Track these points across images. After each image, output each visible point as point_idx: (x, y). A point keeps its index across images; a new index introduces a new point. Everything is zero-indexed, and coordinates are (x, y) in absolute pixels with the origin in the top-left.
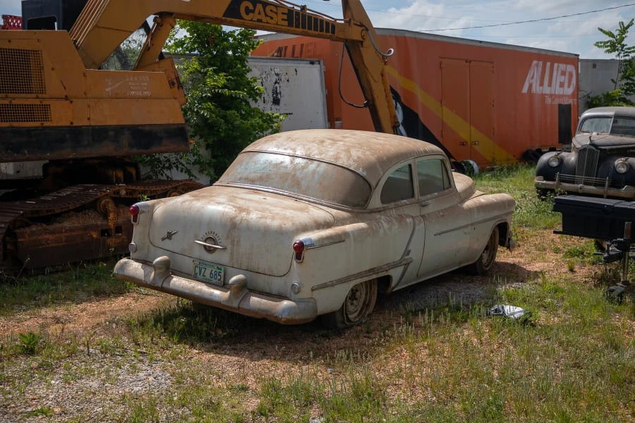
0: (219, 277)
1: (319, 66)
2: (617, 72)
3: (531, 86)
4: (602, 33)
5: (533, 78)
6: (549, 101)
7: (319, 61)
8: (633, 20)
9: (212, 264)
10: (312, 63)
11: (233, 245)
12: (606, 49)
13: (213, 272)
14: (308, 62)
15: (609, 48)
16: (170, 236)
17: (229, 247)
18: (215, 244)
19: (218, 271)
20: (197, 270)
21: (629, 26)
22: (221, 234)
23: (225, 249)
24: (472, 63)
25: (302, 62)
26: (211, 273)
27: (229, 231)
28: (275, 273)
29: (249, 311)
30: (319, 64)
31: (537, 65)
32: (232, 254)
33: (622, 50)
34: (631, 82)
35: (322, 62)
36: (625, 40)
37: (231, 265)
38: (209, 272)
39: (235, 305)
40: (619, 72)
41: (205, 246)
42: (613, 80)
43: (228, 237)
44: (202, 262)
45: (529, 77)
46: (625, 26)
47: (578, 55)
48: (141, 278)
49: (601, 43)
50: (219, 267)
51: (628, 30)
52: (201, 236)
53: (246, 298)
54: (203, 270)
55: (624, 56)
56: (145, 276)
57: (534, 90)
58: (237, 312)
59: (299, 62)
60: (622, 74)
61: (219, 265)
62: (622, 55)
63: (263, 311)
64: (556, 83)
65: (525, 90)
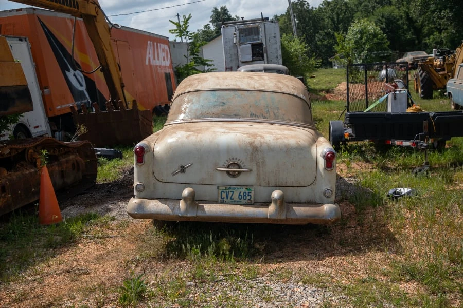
0: (249, 197)
1: (26, 42)
2: (186, 50)
3: (149, 59)
4: (172, 23)
5: (149, 54)
6: (159, 70)
7: (25, 39)
8: (190, 14)
9: (238, 186)
10: (21, 40)
11: (258, 166)
12: (177, 34)
13: (242, 194)
14: (18, 39)
15: (178, 34)
16: (183, 169)
17: (255, 169)
18: (239, 169)
19: (247, 192)
20: (224, 195)
21: (189, 19)
22: (243, 159)
23: (251, 171)
24: (118, 42)
25: (14, 39)
26: (239, 195)
27: (252, 154)
28: (303, 184)
29: (297, 220)
30: (26, 41)
31: (150, 44)
32: (258, 175)
33: (187, 35)
34: (197, 57)
35: (27, 39)
36: (188, 28)
37: (258, 185)
38: (238, 195)
39: (283, 217)
40: (188, 50)
41: (228, 172)
42: (185, 56)
43: (251, 160)
44: (227, 186)
45: (147, 53)
46: (187, 18)
47: (168, 38)
48: (168, 213)
49: (173, 30)
50: (248, 188)
51: (188, 21)
52: (222, 163)
53: (289, 210)
54: (230, 194)
55: (190, 39)
56: (173, 210)
57: (152, 63)
58: (286, 223)
59: (12, 39)
60: (190, 51)
61: (248, 187)
62: (187, 38)
63: (310, 216)
64: (161, 58)
65: (147, 63)
